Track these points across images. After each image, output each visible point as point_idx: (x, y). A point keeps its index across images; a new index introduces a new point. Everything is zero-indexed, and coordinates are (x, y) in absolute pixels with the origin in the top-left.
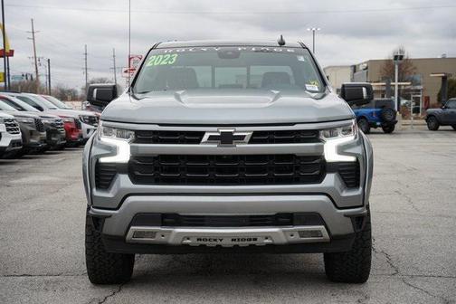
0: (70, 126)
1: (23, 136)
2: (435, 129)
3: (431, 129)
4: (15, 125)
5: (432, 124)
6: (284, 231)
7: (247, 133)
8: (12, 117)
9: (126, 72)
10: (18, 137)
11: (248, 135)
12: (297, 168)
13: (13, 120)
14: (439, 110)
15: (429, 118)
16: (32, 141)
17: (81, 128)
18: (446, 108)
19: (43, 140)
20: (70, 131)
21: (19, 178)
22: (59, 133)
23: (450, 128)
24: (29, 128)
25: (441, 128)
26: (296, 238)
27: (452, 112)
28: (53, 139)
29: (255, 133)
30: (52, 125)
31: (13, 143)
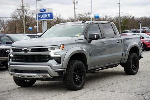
6: (38, 75)
7: (30, 49)
11: (30, 50)
12: (43, 58)
26: (42, 77)
29: (32, 49)
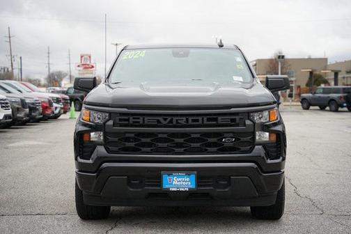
0: (45, 105)
1: (12, 112)
2: (307, 108)
3: (304, 109)
4: (7, 103)
5: (305, 105)
8: (5, 98)
9: (79, 66)
10: (9, 112)
13: (5, 100)
14: (310, 95)
15: (303, 101)
16: (18, 115)
17: (52, 106)
18: (315, 93)
19: (26, 115)
20: (45, 108)
21: (13, 142)
22: (37, 109)
23: (318, 108)
24: (17, 106)
25: (311, 107)
27: (320, 97)
28: (33, 114)
30: (33, 104)
31: (6, 117)
